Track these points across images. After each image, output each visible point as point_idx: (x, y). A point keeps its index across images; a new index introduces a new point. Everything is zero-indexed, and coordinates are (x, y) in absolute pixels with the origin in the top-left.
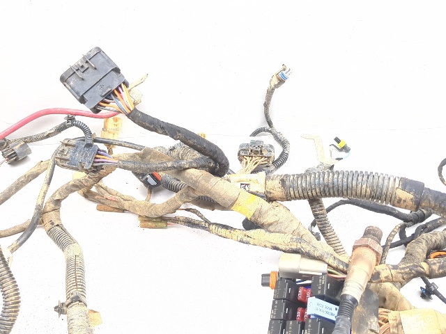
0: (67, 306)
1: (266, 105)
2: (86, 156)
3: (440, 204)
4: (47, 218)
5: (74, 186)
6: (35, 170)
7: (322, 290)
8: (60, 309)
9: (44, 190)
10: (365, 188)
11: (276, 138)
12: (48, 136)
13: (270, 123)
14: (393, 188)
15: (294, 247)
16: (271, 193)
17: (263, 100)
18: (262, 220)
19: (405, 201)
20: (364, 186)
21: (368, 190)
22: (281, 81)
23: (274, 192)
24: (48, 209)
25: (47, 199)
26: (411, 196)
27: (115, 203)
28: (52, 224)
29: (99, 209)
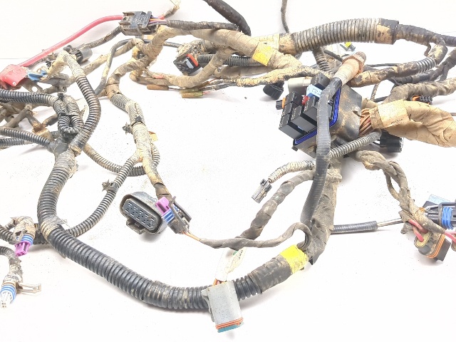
0: (132, 126)
1: (283, 10)
2: (143, 20)
3: (410, 33)
4: (110, 89)
5: (130, 66)
6: (97, 61)
7: (317, 81)
8: (127, 129)
9: (106, 70)
10: (354, 29)
12: (105, 41)
14: (374, 25)
15: (300, 72)
16: (283, 46)
18: (276, 65)
19: (383, 33)
20: (353, 27)
21: (356, 30)
23: (286, 45)
24: (111, 82)
25: (109, 75)
26: (388, 29)
27: (162, 80)
28: (114, 92)
29: (149, 89)
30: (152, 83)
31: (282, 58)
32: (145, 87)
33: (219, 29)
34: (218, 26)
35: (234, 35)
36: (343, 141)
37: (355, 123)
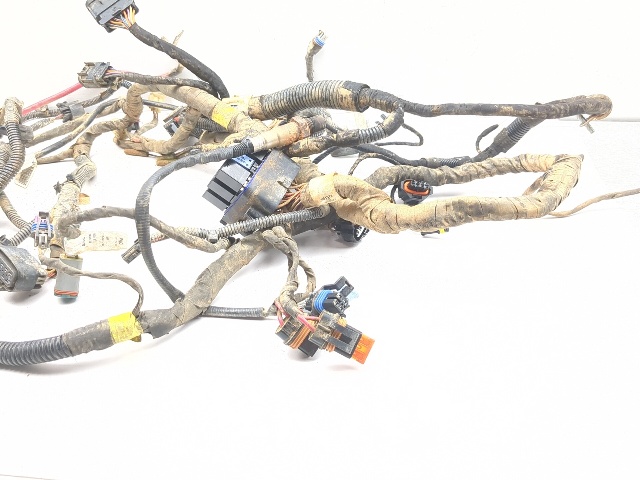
0: (63, 185)
2: (100, 71)
4: (76, 149)
8: (58, 188)
14: (338, 87)
16: (251, 109)
18: (236, 129)
19: (345, 98)
23: (254, 108)
24: (79, 141)
26: (349, 92)
27: (140, 145)
29: (127, 153)
30: (131, 148)
31: (244, 122)
32: (123, 151)
33: (182, 85)
34: (181, 82)
35: (193, 93)
36: (258, 214)
37: (276, 195)
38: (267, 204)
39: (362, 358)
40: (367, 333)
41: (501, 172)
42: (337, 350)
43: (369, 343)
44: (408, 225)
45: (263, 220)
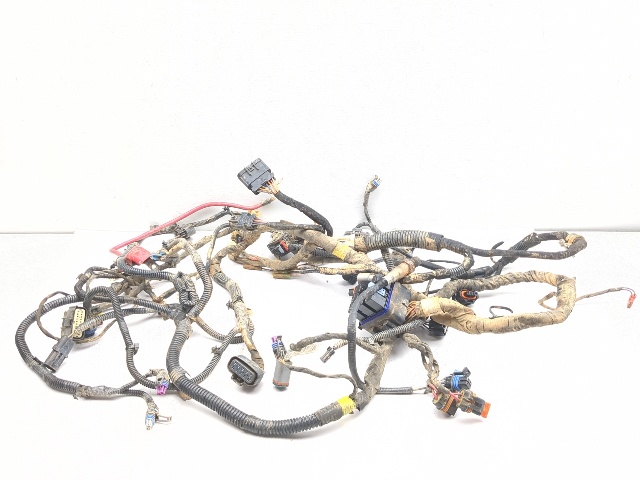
0: (234, 303)
1: (365, 204)
2: (249, 220)
3: (450, 245)
4: (213, 268)
5: (230, 249)
6: (201, 242)
8: (230, 306)
9: (210, 251)
11: (373, 230)
12: (207, 222)
13: (369, 219)
14: (424, 237)
15: (367, 268)
16: (356, 245)
17: (363, 201)
18: (351, 260)
19: (431, 243)
22: (374, 187)
23: (360, 244)
24: (214, 262)
25: (213, 256)
26: (434, 241)
27: (256, 262)
28: (216, 271)
30: (247, 264)
31: (355, 255)
32: (242, 266)
34: (307, 228)
35: (319, 235)
36: (393, 325)
37: (404, 312)
38: (399, 318)
39: (485, 415)
40: (487, 401)
41: (518, 282)
42: (474, 412)
43: (488, 405)
44: (491, 331)
45: (398, 329)
